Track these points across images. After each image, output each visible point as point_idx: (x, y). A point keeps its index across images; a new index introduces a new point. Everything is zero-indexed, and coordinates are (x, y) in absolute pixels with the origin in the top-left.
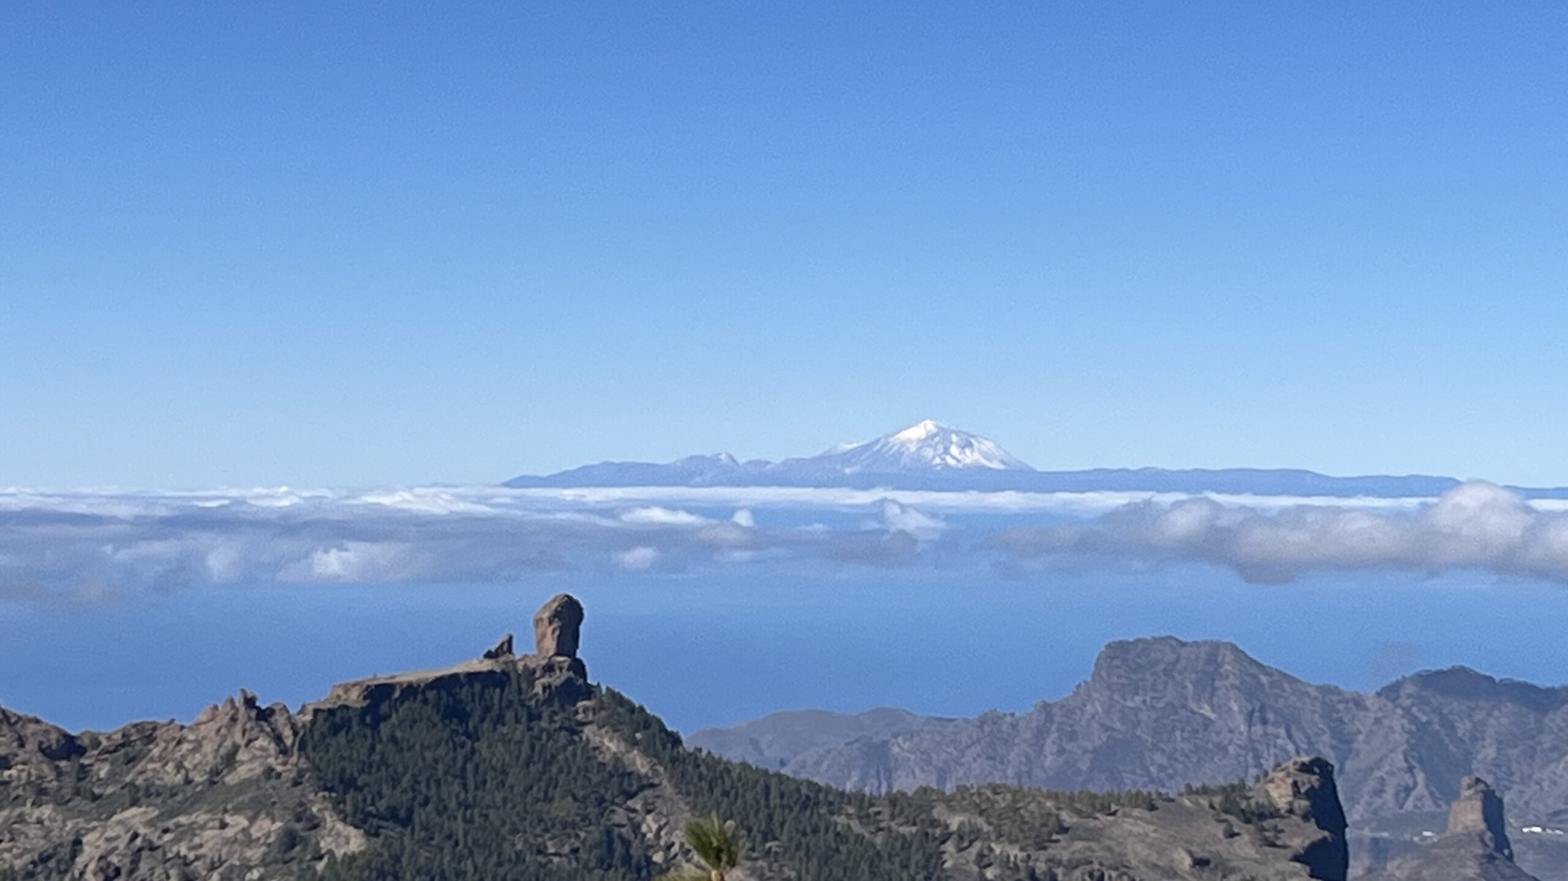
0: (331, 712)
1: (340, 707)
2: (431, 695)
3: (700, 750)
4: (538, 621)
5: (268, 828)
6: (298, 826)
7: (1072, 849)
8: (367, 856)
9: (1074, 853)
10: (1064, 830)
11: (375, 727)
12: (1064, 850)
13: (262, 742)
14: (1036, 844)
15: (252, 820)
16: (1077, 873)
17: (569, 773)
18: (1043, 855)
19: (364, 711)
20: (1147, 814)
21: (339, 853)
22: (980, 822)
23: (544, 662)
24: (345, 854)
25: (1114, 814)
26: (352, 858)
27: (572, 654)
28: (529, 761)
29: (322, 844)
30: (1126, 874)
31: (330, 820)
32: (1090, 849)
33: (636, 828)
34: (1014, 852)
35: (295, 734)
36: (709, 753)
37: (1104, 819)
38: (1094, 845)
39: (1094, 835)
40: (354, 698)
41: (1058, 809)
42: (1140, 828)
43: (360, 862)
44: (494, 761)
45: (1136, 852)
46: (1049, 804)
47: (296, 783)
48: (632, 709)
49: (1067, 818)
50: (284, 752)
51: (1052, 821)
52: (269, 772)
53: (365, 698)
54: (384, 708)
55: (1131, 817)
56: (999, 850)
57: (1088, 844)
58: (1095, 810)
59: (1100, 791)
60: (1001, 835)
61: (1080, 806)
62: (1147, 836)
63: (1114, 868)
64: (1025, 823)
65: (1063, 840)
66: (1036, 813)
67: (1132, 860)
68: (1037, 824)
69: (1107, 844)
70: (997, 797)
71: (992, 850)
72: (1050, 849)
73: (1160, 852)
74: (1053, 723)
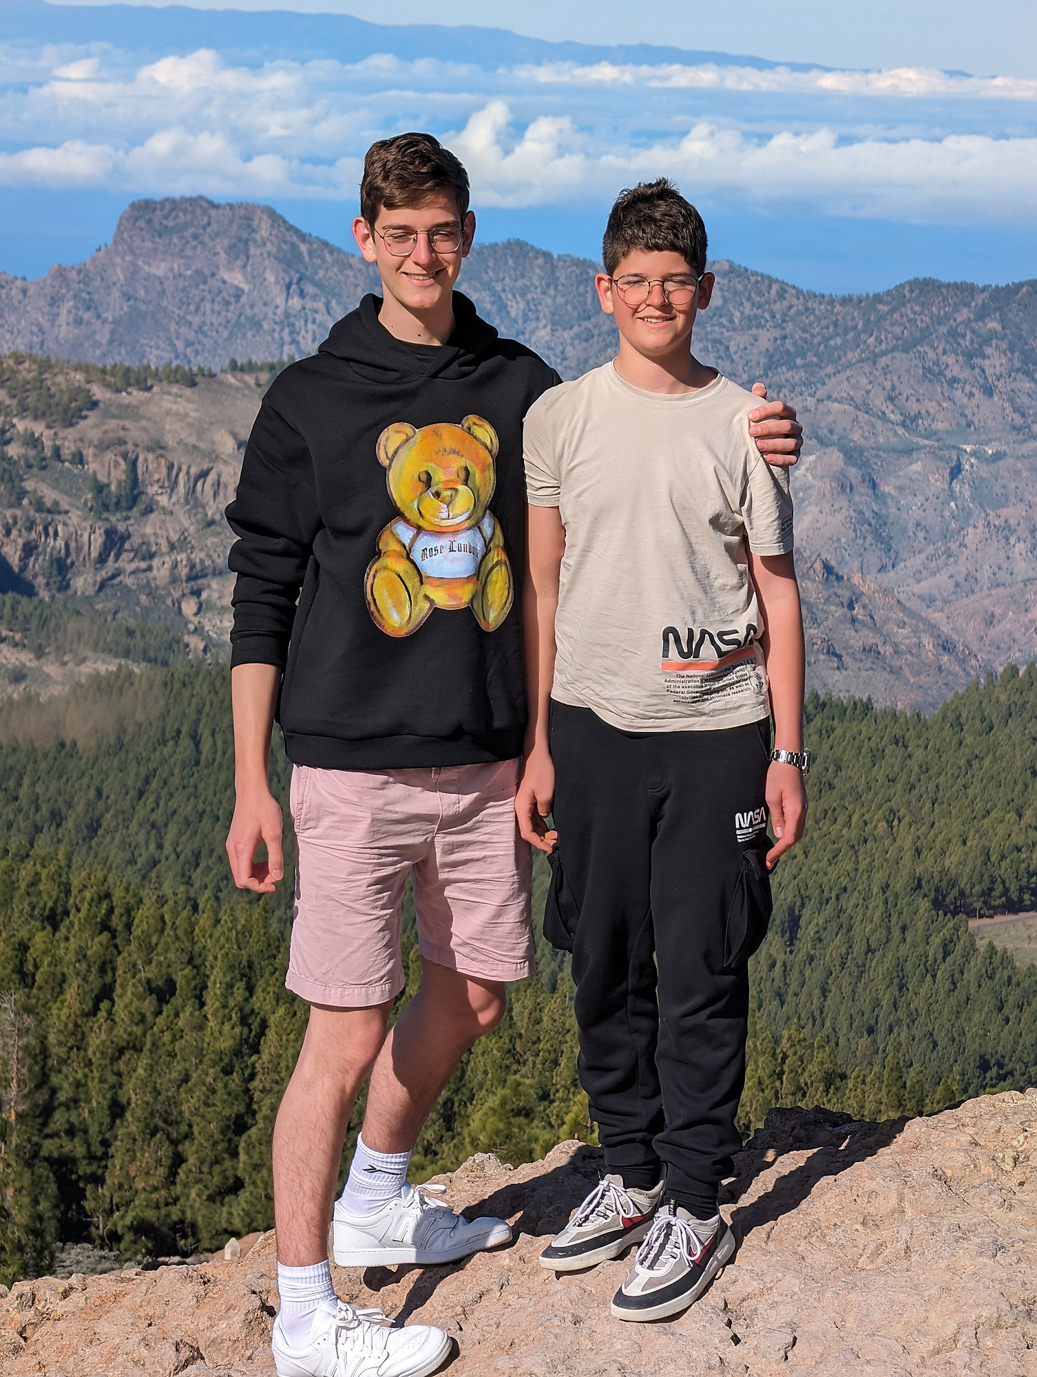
7: (105, 428)
9: (106, 432)
10: (94, 404)
12: (90, 427)
14: (64, 420)
16: (110, 456)
18: (71, 433)
20: (188, 392)
25: (149, 389)
30: (162, 456)
32: (124, 428)
34: (39, 428)
37: (137, 396)
38: (127, 424)
39: (129, 412)
41: (89, 382)
42: (182, 406)
45: (174, 433)
46: (79, 377)
49: (98, 392)
51: (81, 397)
55: (169, 393)
56: (21, 425)
57: (122, 423)
58: (130, 385)
59: (132, 363)
60: (25, 410)
61: (112, 380)
62: (187, 415)
63: (149, 449)
64: (52, 396)
65: (93, 417)
66: (64, 386)
67: (170, 441)
68: (65, 399)
69: (144, 423)
70: (21, 368)
71: (14, 426)
72: (78, 427)
73: (201, 433)
74: (69, 290)
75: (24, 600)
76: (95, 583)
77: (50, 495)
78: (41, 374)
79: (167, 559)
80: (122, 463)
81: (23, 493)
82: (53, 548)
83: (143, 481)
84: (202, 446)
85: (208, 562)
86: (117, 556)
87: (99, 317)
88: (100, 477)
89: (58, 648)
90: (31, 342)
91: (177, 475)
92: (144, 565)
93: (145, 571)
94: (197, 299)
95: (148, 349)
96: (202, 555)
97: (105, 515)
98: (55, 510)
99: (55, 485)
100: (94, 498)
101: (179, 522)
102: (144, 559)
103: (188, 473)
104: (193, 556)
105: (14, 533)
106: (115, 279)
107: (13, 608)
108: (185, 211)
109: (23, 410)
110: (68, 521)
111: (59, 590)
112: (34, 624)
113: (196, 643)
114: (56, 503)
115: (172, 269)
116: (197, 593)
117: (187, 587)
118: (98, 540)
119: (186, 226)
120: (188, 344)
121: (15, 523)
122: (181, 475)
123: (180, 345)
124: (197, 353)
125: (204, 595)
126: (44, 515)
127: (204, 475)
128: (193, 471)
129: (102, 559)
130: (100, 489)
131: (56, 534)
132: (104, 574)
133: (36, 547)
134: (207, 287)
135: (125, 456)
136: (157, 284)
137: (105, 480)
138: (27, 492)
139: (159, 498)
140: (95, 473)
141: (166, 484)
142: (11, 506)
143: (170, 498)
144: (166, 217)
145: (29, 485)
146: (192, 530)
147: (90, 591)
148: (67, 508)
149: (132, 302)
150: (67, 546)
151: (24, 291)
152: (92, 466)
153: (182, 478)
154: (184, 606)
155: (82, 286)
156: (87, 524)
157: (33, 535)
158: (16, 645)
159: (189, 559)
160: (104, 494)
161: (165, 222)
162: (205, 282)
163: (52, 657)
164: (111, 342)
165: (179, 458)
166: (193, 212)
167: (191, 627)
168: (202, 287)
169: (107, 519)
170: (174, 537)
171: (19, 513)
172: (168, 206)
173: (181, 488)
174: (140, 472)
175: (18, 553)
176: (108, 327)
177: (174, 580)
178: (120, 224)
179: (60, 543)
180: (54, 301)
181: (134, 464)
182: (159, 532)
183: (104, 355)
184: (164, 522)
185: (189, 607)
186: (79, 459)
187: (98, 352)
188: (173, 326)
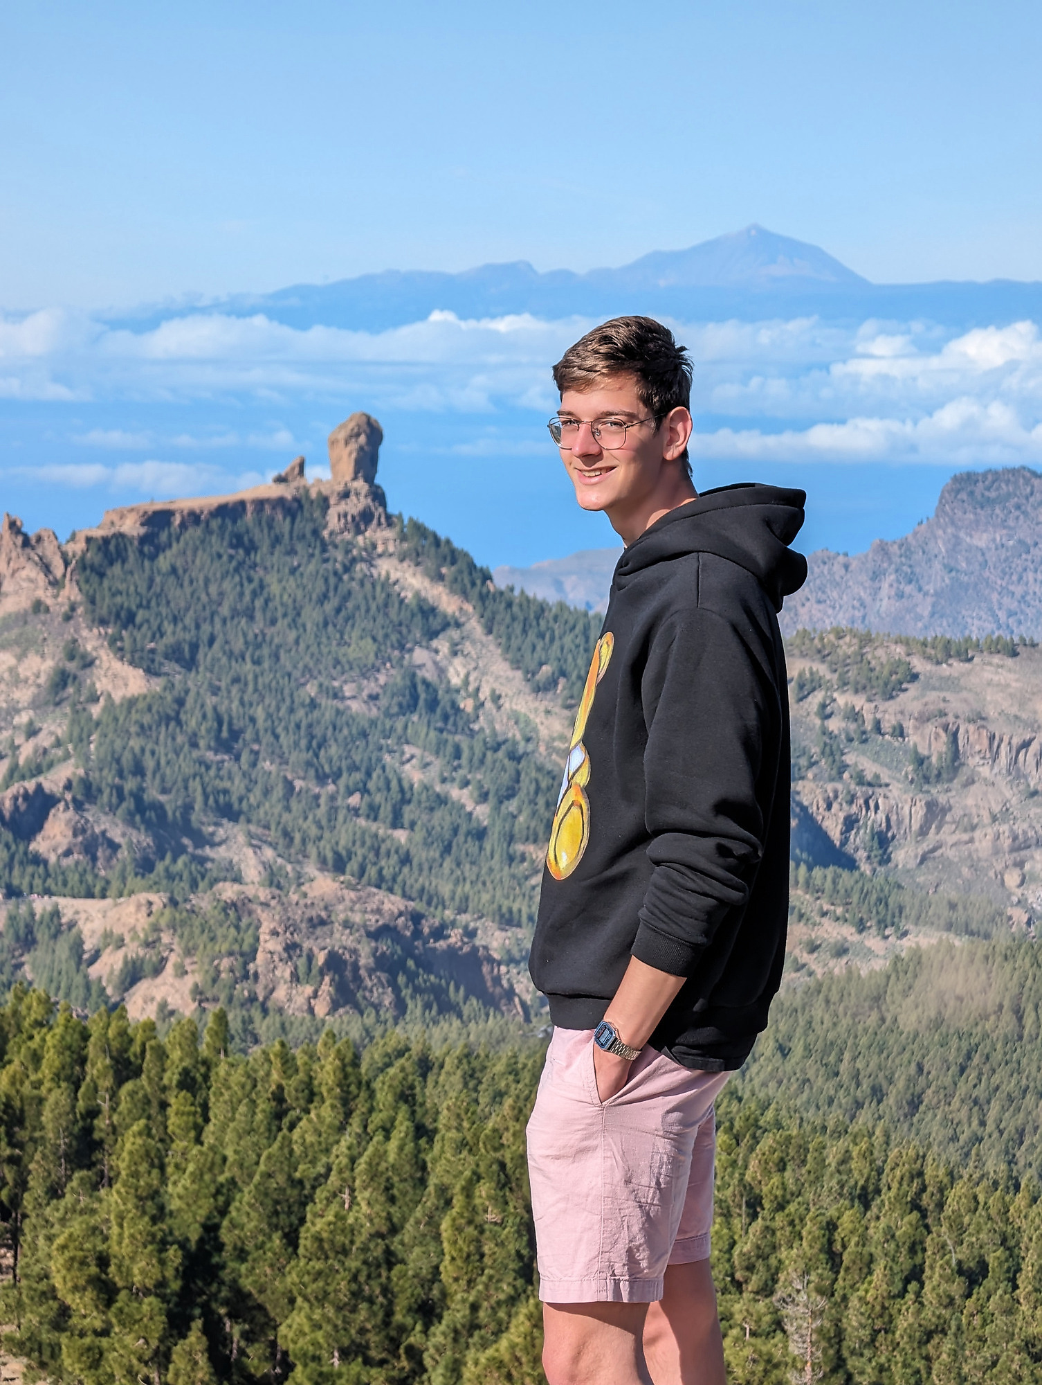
0: (106, 541)
1: (114, 535)
2: (215, 524)
3: (512, 589)
4: (333, 443)
5: (40, 666)
6: (72, 667)
7: (926, 699)
8: (148, 700)
9: (926, 704)
10: (914, 677)
11: (153, 558)
12: (911, 700)
13: (31, 571)
14: (884, 693)
15: (21, 657)
16: (930, 728)
17: (368, 610)
18: (892, 706)
19: (143, 540)
20: (1009, 662)
21: (117, 697)
22: (822, 669)
23: (340, 488)
24: (124, 698)
25: (970, 660)
26: (131, 703)
27: (369, 479)
28: (325, 597)
29: (98, 686)
30: (983, 727)
31: (106, 658)
32: (944, 700)
33: (442, 672)
34: (859, 702)
35: (67, 564)
36: (522, 592)
37: (957, 667)
38: (948, 696)
39: (951, 684)
40: (131, 527)
41: (909, 655)
42: (1003, 677)
43: (141, 705)
44: (285, 597)
45: (995, 703)
46: (899, 650)
47: (68, 618)
48: (437, 542)
49: (918, 664)
50: (56, 584)
51: (901, 670)
52: (38, 606)
53: (142, 524)
54: (164, 537)
55: (990, 664)
56: (842, 699)
57: (942, 695)
58: (950, 656)
59: (955, 636)
60: (845, 684)
61: (933, 652)
62: (1008, 686)
63: (970, 721)
64: (872, 670)
65: (913, 689)
66: (884, 659)
67: (991, 712)
68: (886, 672)
69: (965, 694)
70: (841, 642)
71: (834, 700)
72: (898, 699)
73: (1022, 705)
74: (890, 564)
75: (845, 874)
76: (916, 856)
77: (870, 769)
78: (861, 648)
79: (989, 830)
80: (943, 734)
81: (843, 767)
82: (874, 821)
83: (964, 753)
84: (1024, 716)
85: (1031, 834)
86: (939, 829)
87: (920, 590)
88: (920, 750)
89: (879, 922)
90: (853, 616)
91: (999, 746)
92: (966, 837)
93: (967, 843)
94: (1020, 569)
95: (969, 620)
96: (1025, 826)
97: (926, 787)
98: (875, 783)
99: (876, 758)
100: (915, 771)
101: (1001, 793)
102: (965, 831)
103: (1010, 743)
104: (1015, 827)
105: (835, 806)
106: (936, 551)
107: (834, 882)
108: (1008, 482)
109: (844, 683)
110: (889, 794)
111: (880, 863)
112: (855, 898)
113: (1020, 916)
114: (877, 776)
115: (994, 540)
116: (1020, 864)
117: (1010, 858)
118: (919, 812)
119: (1009, 496)
120: (1011, 614)
121: (836, 797)
122: (1003, 746)
123: (1002, 615)
124: (1020, 622)
125: (1027, 867)
126: (864, 789)
127: (1026, 745)
128: (1016, 741)
129: (923, 832)
130: (920, 761)
131: (877, 807)
132: (925, 847)
133: (857, 821)
134: (1029, 557)
135: (946, 728)
136: (979, 555)
137: (926, 753)
138: (848, 766)
139: (981, 769)
140: (915, 745)
141: (988, 755)
142: (832, 780)
143: (992, 769)
144: (988, 489)
145: (849, 759)
146: (1014, 801)
147: (912, 864)
148: (887, 781)
149: (953, 574)
150: (888, 819)
151: (846, 567)
152: (913, 739)
153: (1004, 749)
154: (1007, 877)
155: (903, 559)
156: (908, 797)
157: (854, 809)
158: (838, 919)
159: (1012, 830)
160: (925, 766)
161: (987, 493)
162: (1028, 552)
163: (874, 931)
164: (932, 615)
165: (999, 728)
166: (1016, 483)
167: (1015, 899)
168: (1024, 556)
169: (928, 792)
170: (996, 809)
171: (839, 786)
172: (990, 477)
173: (1003, 759)
174: (961, 744)
175: (840, 827)
176: (929, 600)
177: (996, 852)
178: (942, 497)
179: (881, 816)
180: (876, 576)
181: (955, 735)
182: (981, 803)
183: (926, 627)
184: (985, 793)
185: (1012, 879)
186: (900, 732)
187: (920, 625)
188: (995, 597)
